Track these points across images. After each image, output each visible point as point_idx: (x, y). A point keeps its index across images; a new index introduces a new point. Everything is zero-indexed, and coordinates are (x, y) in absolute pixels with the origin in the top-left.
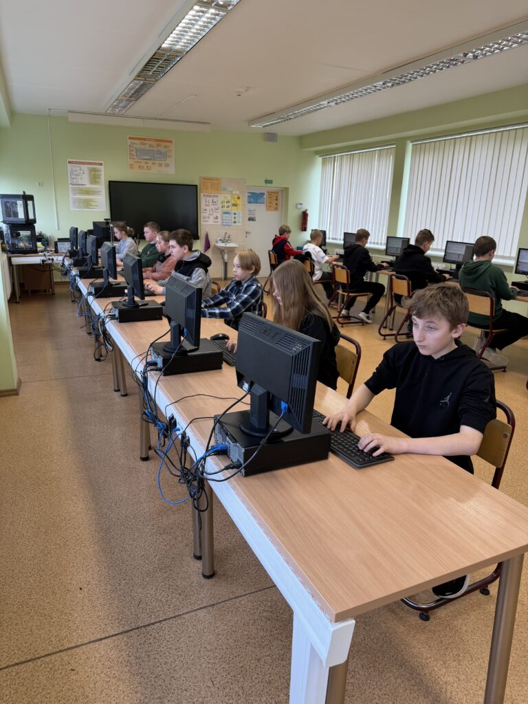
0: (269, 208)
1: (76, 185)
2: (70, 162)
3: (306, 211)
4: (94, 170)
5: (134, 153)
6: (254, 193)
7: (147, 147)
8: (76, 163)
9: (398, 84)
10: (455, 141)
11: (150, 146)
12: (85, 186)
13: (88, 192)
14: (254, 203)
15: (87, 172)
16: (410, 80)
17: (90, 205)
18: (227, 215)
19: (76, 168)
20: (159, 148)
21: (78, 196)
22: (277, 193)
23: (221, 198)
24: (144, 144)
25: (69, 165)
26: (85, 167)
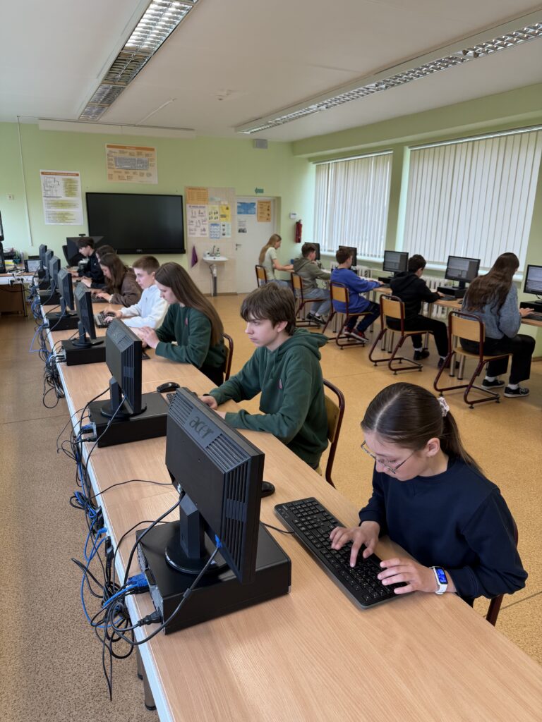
0: (260, 219)
1: (51, 197)
2: (43, 173)
3: (300, 221)
4: (70, 181)
5: (113, 162)
6: (244, 203)
7: (127, 156)
8: (50, 174)
9: (393, 85)
10: (456, 147)
11: (130, 154)
12: (60, 199)
13: (63, 205)
14: (244, 213)
15: (62, 183)
16: (405, 81)
17: (67, 219)
18: (215, 227)
19: (50, 179)
20: (140, 157)
21: (53, 209)
22: (268, 202)
23: (209, 208)
24: (123, 152)
25: (42, 176)
26: (59, 178)
